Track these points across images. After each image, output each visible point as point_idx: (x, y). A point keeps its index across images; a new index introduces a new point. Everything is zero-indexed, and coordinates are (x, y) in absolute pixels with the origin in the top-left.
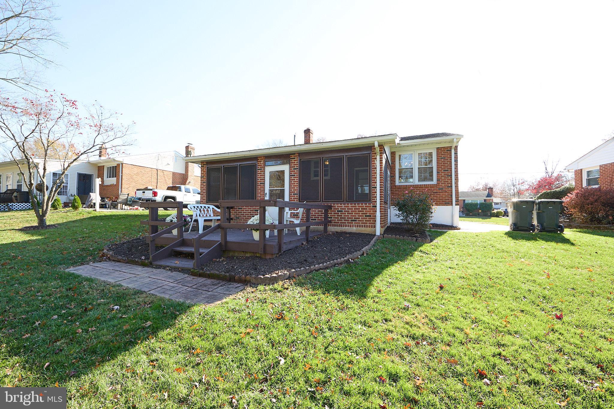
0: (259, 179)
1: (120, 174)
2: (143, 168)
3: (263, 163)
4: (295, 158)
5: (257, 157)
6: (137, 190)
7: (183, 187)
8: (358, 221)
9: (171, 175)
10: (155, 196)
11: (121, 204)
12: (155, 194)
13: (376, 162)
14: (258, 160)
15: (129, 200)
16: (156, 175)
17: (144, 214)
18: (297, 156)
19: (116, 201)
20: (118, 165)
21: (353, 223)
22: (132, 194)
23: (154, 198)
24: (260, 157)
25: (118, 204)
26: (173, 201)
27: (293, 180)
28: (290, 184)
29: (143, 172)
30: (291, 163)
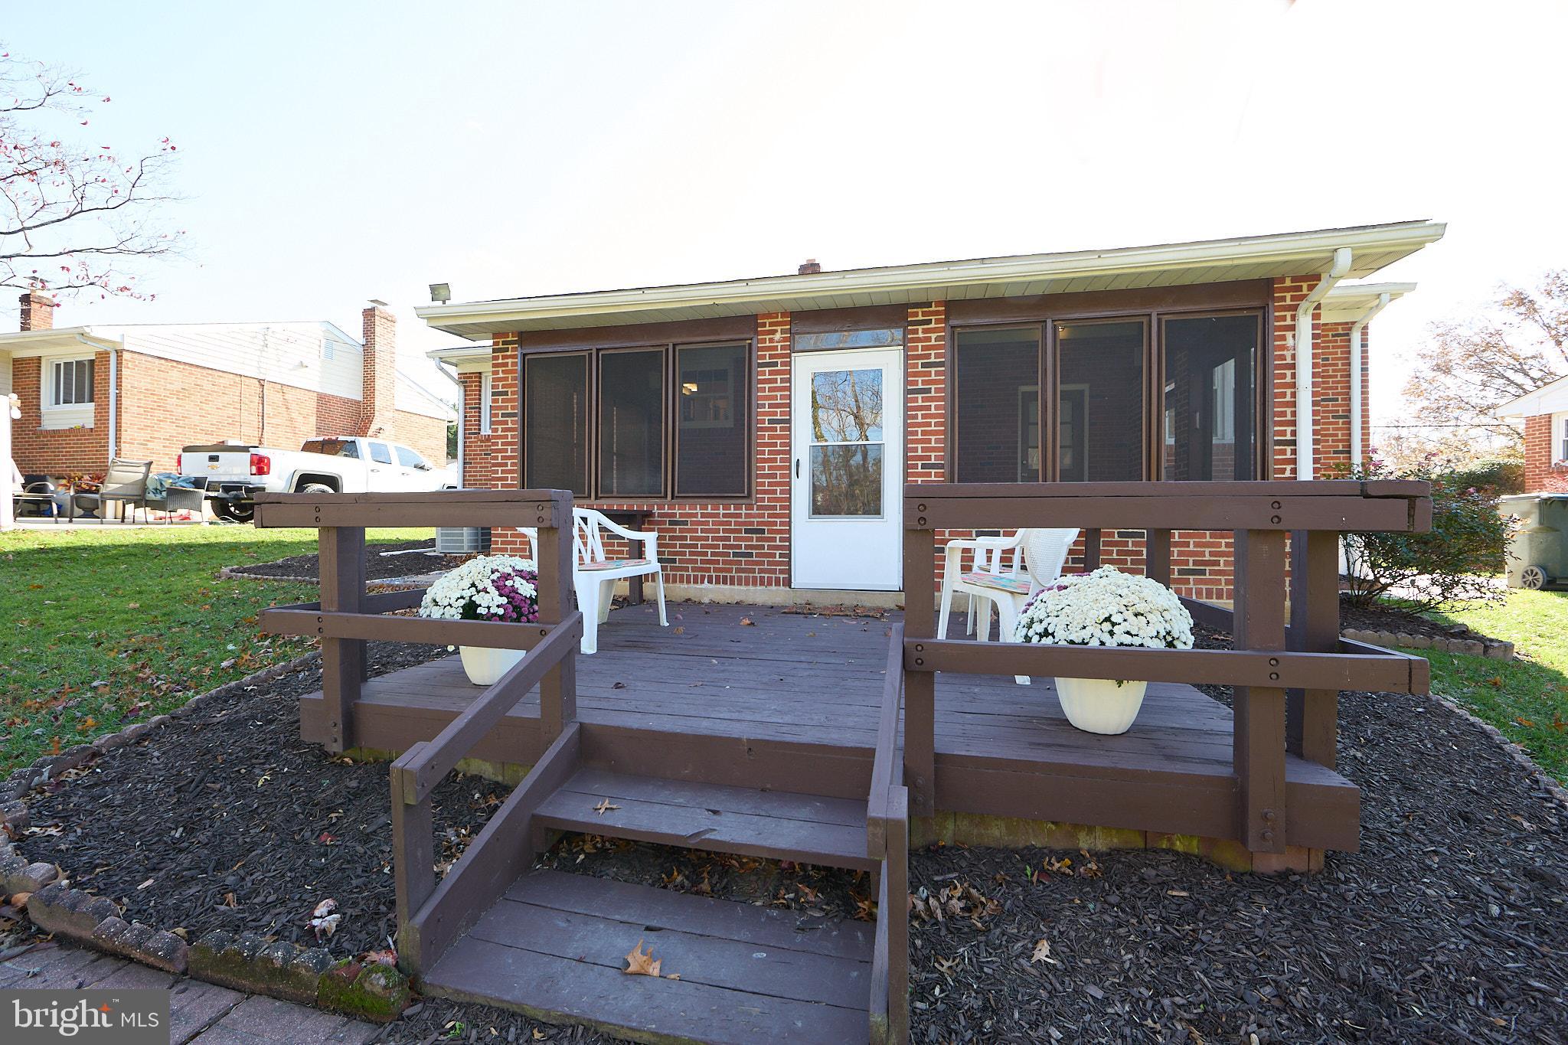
0: (763, 406)
1: (113, 391)
2: (205, 372)
3: (785, 340)
4: (929, 322)
5: (755, 317)
6: (186, 449)
7: (363, 443)
8: (1212, 573)
9: (312, 404)
10: (261, 472)
11: (120, 503)
12: (261, 465)
13: (1290, 342)
14: (758, 325)
15: (151, 485)
16: (257, 399)
17: (220, 540)
18: (937, 313)
19: (97, 492)
20: (104, 356)
21: (1187, 581)
22: (164, 466)
23: (256, 481)
24: (769, 315)
25: (104, 502)
26: (331, 491)
27: (921, 408)
28: (906, 425)
29: (209, 387)
30: (913, 340)
